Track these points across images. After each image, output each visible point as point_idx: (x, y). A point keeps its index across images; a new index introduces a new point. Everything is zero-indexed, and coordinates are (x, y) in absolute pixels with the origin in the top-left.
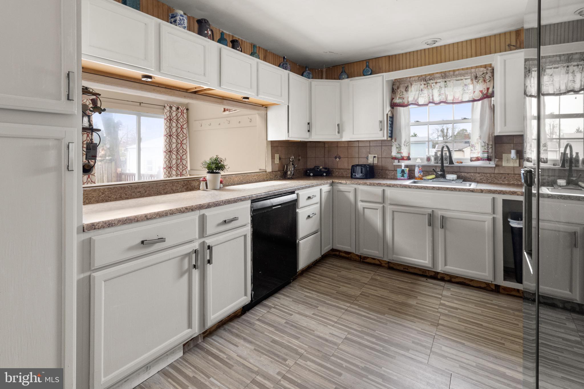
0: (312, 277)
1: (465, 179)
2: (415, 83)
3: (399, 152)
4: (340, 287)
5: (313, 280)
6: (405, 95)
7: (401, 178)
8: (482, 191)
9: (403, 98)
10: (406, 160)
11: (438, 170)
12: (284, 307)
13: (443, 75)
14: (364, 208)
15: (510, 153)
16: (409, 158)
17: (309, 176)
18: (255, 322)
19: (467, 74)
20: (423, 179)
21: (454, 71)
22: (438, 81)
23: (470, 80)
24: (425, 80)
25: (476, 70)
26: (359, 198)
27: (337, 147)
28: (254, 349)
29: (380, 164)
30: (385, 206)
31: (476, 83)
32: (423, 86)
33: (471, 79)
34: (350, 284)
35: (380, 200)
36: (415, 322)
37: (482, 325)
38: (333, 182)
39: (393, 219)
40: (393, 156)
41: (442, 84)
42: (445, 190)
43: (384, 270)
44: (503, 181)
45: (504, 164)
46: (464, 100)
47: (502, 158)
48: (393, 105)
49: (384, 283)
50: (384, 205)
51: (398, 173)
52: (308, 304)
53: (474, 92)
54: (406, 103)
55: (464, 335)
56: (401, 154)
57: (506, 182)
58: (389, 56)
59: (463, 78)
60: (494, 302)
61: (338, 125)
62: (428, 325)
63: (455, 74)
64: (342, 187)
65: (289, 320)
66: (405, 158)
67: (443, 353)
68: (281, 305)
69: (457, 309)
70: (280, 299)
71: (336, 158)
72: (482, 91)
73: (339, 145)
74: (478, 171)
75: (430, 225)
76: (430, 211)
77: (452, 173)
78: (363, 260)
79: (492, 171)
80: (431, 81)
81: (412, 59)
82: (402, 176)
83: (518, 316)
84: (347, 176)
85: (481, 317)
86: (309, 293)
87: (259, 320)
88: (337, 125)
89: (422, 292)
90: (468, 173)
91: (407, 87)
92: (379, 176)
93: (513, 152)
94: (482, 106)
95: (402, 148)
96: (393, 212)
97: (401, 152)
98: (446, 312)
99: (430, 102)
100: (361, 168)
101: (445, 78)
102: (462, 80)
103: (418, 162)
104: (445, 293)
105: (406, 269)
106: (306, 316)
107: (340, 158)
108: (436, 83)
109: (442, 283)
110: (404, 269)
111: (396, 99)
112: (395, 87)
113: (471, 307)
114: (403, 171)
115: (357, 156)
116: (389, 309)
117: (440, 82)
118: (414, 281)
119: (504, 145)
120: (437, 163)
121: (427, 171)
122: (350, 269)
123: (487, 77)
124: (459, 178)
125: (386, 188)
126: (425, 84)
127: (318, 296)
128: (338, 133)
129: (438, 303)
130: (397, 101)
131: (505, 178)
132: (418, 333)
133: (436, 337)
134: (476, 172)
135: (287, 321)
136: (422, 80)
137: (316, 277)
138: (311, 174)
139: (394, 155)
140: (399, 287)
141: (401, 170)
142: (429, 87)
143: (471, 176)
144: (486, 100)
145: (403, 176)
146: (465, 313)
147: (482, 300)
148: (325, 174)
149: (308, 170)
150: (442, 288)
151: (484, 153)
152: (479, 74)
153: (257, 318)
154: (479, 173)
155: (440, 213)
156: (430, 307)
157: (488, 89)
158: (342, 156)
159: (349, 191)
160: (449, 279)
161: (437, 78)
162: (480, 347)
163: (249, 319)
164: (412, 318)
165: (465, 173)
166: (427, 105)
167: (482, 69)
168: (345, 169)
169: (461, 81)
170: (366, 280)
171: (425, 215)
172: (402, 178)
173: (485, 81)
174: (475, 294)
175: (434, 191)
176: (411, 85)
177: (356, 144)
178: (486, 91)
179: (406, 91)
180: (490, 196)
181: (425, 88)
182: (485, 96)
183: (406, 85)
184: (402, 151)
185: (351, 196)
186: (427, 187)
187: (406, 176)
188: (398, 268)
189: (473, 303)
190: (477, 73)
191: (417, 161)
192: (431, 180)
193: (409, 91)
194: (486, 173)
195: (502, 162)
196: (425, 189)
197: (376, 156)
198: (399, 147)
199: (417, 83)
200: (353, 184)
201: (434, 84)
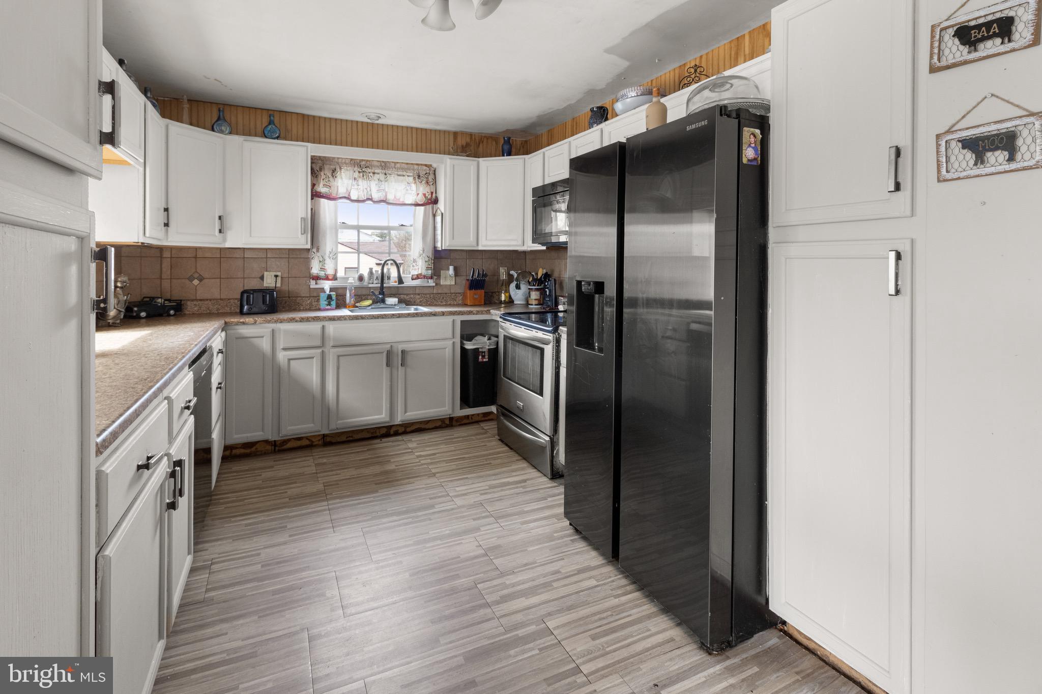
0: (221, 501)
1: (408, 303)
2: (345, 168)
3: (322, 269)
4: (286, 492)
5: (228, 503)
6: (333, 183)
7: (326, 307)
8: (443, 314)
9: (330, 187)
10: (331, 280)
11: (377, 293)
12: (231, 553)
13: (383, 164)
14: (289, 360)
15: (448, 269)
16: (335, 278)
17: (138, 317)
18: (206, 596)
19: (410, 170)
20: (357, 307)
21: (396, 163)
22: (376, 171)
23: (412, 178)
24: (360, 166)
25: (418, 167)
26: (281, 344)
27: (196, 257)
28: (259, 618)
29: (285, 288)
30: (326, 350)
31: (420, 184)
32: (357, 173)
33: (414, 177)
34: (295, 483)
35: (319, 343)
36: (414, 483)
37: (464, 458)
38: (226, 323)
39: (338, 368)
40: (314, 275)
41: (382, 177)
42: (406, 317)
43: (321, 449)
44: (442, 302)
45: (442, 282)
46: (407, 202)
47: (440, 276)
48: (315, 195)
49: (337, 463)
50: (324, 350)
51: (321, 300)
52: (268, 530)
53: (418, 194)
54: (334, 195)
55: (460, 471)
56: (324, 271)
57: (444, 303)
58: (303, 115)
59: (404, 173)
60: (456, 435)
61: (220, 218)
62: (427, 478)
63: (396, 166)
64: (245, 331)
65: (263, 562)
66: (330, 278)
67: (460, 493)
68: (220, 555)
69: (434, 454)
70: (207, 550)
71: (191, 279)
72: (425, 194)
73: (200, 254)
74: (417, 292)
75: (388, 365)
76: (388, 346)
77: (392, 295)
78: (280, 448)
79: (430, 291)
80: (368, 169)
81: (339, 130)
82: (327, 305)
83: (480, 439)
84: (221, 311)
85: (459, 452)
86: (249, 519)
87: (207, 591)
88: (217, 218)
89: (390, 454)
90: (407, 295)
91: (334, 171)
92: (284, 307)
93: (451, 268)
94: (425, 214)
95: (326, 262)
96: (339, 356)
97: (325, 268)
98: (429, 461)
99: (368, 199)
100: (263, 296)
101: (385, 169)
102: (404, 176)
103: (349, 283)
104: (410, 445)
105: (350, 437)
106: (285, 543)
107: (201, 279)
108: (374, 173)
109: (399, 438)
110: (347, 438)
111: (319, 185)
112: (317, 168)
113: (443, 447)
114: (329, 297)
115: (240, 275)
116: (376, 484)
117: (378, 174)
118: (369, 447)
119: (443, 260)
120: (373, 283)
121: (361, 295)
122: (272, 467)
123: (430, 179)
124: (400, 302)
125: (326, 323)
126: (359, 172)
127: (269, 516)
128: (220, 231)
129: (415, 457)
130: (321, 189)
131: (443, 298)
132: (426, 489)
133: (443, 484)
134: (415, 293)
135: (263, 563)
136: (356, 166)
137: (228, 498)
138: (143, 314)
139: (316, 272)
140: (361, 460)
141: (327, 296)
142: (365, 177)
143: (411, 298)
144: (429, 207)
145: (329, 304)
146: (445, 454)
147: (445, 438)
148: (172, 312)
149: (135, 306)
150: (403, 442)
151: (428, 270)
152: (422, 173)
153: (204, 590)
154: (419, 294)
155: (401, 347)
156: (411, 463)
157: (432, 193)
158: (206, 275)
159: (262, 335)
160: (403, 430)
161: (375, 166)
162: (479, 474)
163: (190, 600)
164: (407, 481)
165: (405, 294)
166: (363, 201)
167: (425, 168)
168: (214, 299)
169: (402, 177)
170: (313, 469)
171: (382, 353)
172: (329, 307)
173: (427, 183)
174: (436, 436)
175: (394, 319)
176: (341, 169)
177: (238, 254)
178: (430, 196)
179: (333, 176)
180: (449, 319)
181: (360, 177)
182: (430, 201)
183: (333, 167)
184: (327, 267)
185: (265, 345)
186: (385, 315)
187: (334, 303)
188: (339, 440)
189: (440, 443)
190: (420, 172)
191: (349, 281)
192: (370, 308)
193: (339, 177)
194: (426, 294)
195: (440, 280)
196: (383, 318)
197: (279, 274)
198: (322, 262)
199: (348, 168)
200: (269, 322)
201: (371, 174)
